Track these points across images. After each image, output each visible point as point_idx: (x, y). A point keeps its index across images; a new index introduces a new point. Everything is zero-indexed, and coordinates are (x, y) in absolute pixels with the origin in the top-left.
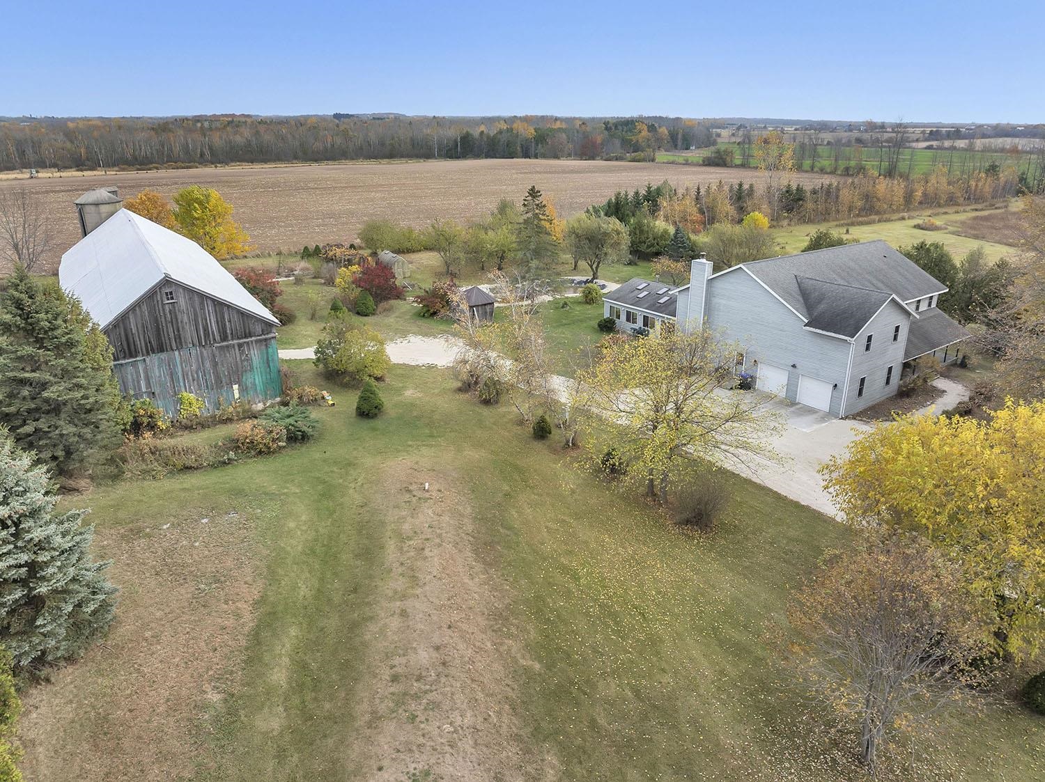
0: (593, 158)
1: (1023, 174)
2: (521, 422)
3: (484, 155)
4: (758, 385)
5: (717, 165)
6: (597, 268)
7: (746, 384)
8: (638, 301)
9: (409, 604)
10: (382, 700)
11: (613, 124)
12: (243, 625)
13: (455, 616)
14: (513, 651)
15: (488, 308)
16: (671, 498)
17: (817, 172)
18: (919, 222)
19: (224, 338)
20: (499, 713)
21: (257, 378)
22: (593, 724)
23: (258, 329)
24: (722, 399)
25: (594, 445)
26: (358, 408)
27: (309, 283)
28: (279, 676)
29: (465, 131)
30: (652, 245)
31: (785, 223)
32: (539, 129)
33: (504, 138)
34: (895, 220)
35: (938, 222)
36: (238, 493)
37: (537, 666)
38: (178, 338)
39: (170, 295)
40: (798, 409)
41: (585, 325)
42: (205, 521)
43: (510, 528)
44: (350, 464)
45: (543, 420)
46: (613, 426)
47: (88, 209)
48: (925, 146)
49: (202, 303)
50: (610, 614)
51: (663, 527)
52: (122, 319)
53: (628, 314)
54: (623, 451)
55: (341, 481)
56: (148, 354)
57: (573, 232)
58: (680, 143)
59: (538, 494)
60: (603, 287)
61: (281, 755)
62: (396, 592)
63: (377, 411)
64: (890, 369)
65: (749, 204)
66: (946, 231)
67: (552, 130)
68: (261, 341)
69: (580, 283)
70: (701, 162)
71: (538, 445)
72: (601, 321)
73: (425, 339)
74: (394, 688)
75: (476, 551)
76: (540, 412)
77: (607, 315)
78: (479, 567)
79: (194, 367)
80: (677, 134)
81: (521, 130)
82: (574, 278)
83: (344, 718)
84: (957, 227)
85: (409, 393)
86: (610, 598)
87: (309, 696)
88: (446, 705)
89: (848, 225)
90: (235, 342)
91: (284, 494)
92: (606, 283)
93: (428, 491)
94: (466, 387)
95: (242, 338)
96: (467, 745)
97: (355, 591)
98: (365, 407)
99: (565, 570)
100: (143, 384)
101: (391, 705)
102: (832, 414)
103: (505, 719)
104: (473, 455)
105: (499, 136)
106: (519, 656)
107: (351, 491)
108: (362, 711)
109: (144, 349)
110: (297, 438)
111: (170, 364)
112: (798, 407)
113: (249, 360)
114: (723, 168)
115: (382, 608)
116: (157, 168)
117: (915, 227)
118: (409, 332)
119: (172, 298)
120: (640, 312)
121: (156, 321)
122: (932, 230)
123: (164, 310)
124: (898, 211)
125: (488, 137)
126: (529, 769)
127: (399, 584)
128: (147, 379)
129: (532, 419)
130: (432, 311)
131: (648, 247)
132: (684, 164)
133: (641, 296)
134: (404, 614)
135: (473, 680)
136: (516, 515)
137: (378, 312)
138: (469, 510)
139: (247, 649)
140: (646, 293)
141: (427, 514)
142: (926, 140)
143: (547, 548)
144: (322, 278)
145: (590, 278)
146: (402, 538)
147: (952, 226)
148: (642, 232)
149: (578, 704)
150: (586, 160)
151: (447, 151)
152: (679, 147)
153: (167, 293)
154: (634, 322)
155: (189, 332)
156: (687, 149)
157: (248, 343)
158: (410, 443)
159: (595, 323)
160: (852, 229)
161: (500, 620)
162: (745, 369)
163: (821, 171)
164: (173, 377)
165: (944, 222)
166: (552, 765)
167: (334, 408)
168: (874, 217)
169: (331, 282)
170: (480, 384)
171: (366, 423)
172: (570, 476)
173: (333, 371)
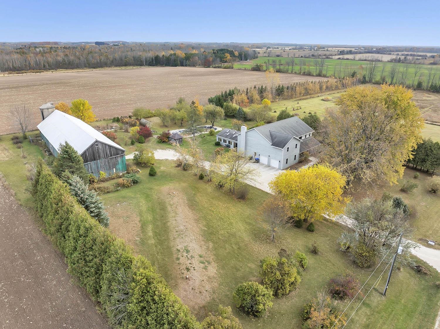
0: (209, 67)
1: (364, 75)
2: (196, 175)
3: (164, 65)
4: (261, 161)
5: (257, 70)
6: (213, 123)
7: (257, 161)
8: (227, 137)
9: (176, 218)
10: (175, 235)
11: (217, 50)
12: (138, 226)
13: (187, 220)
14: (201, 226)
15: (181, 139)
16: (236, 193)
17: (294, 74)
18: (323, 98)
19: (111, 156)
20: (199, 237)
21: (120, 166)
22: (219, 238)
23: (120, 152)
24: (251, 166)
25: (216, 180)
26: (149, 173)
27: (119, 132)
28: (150, 234)
29: (156, 55)
30: (232, 113)
31: (278, 100)
32: (187, 53)
33: (173, 58)
34: (316, 97)
35: (330, 97)
36: (124, 197)
37: (206, 229)
38: (99, 156)
39: (97, 145)
40: (271, 168)
41: (211, 144)
42: (118, 205)
43: (196, 202)
44: (151, 189)
45: (201, 174)
46: (221, 175)
47: (44, 111)
48: (337, 58)
49: (105, 147)
50: (221, 219)
51: (234, 200)
52: (85, 152)
53: (224, 140)
54: (223, 181)
55: (150, 193)
56: (91, 161)
57: (205, 111)
58: (243, 58)
59: (202, 194)
60: (216, 129)
61: (156, 246)
62: (172, 216)
63: (155, 174)
64: (295, 156)
65: (264, 94)
66: (332, 101)
67: (192, 54)
68: (121, 156)
69: (208, 127)
70: (251, 69)
71: (201, 181)
72: (216, 143)
73: (163, 150)
74: (177, 233)
75: (189, 207)
76: (201, 172)
77: (217, 140)
78: (190, 210)
79: (103, 164)
80: (242, 54)
81: (180, 55)
82: (206, 126)
83: (168, 239)
84: (336, 99)
85: (162, 168)
86: (221, 215)
87: (158, 237)
88: (188, 235)
89: (299, 100)
90: (114, 156)
91: (136, 197)
92: (217, 128)
93: (174, 194)
94: (179, 166)
95: (116, 155)
96: (194, 241)
97: (163, 217)
98: (152, 173)
99: (210, 210)
100: (90, 170)
101: (177, 236)
102: (279, 169)
103: (201, 237)
104: (184, 185)
105: (171, 57)
106: (202, 227)
107: (154, 195)
108: (171, 238)
109: (90, 160)
110: (135, 182)
111: (97, 164)
112: (271, 167)
113: (118, 161)
114: (259, 72)
115: (170, 219)
116: (26, 73)
117: (322, 100)
118: (157, 148)
119: (98, 146)
120: (228, 140)
121: (93, 152)
122: (327, 101)
123: (95, 149)
124: (318, 93)
125: (166, 57)
126: (206, 245)
127: (173, 214)
128: (91, 168)
129: (199, 174)
130: (163, 141)
131: (230, 113)
132: (244, 70)
133: (227, 134)
134: (175, 220)
135: (193, 231)
136: (197, 199)
137: (145, 142)
138: (186, 198)
139: (141, 230)
140: (229, 134)
141: (176, 200)
142: (339, 55)
143: (206, 206)
144: (123, 129)
145: (211, 126)
146: (171, 205)
147: (335, 99)
148: (228, 108)
149: (215, 235)
150: (206, 68)
151: (149, 63)
152: (243, 60)
153: (96, 144)
154: (226, 143)
155: (102, 155)
156: (246, 60)
157: (117, 157)
158: (166, 182)
159: (214, 143)
160: (300, 102)
161: (197, 221)
162: (257, 157)
163: (295, 73)
164: (98, 167)
165: (332, 98)
166: (211, 245)
167: (142, 173)
168: (308, 96)
169: (127, 131)
170: (183, 165)
171: (152, 178)
172: (209, 188)
173: (139, 163)
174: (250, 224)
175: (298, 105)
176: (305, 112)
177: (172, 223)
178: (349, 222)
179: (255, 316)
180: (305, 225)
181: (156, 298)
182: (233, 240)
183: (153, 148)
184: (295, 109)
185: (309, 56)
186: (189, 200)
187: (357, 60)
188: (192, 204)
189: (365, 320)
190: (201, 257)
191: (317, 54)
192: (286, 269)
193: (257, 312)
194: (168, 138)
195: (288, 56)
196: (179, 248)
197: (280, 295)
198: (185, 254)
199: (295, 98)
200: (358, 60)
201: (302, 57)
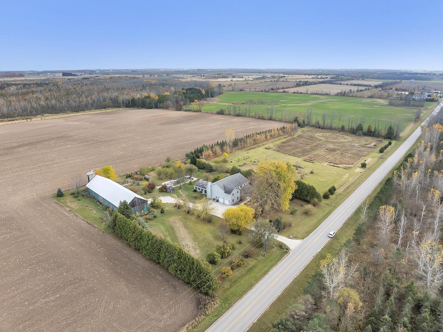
0: (180, 110)
2: (185, 211)
3: (140, 107)
4: (219, 201)
5: (221, 114)
6: (191, 175)
7: (218, 201)
8: (200, 186)
11: (186, 90)
13: (185, 233)
15: (173, 190)
16: (206, 220)
18: (267, 146)
19: (141, 204)
21: (145, 209)
22: (200, 240)
23: (145, 202)
24: (214, 204)
29: (132, 97)
31: (234, 151)
32: (160, 96)
33: (148, 101)
37: (194, 237)
38: (136, 205)
41: (191, 191)
44: (164, 220)
45: (188, 211)
46: (198, 211)
47: (89, 176)
49: (139, 200)
51: (206, 223)
53: (199, 188)
54: (200, 214)
55: (164, 222)
56: (133, 207)
57: (186, 169)
58: (210, 95)
59: (190, 221)
60: (193, 179)
63: (164, 212)
64: (238, 197)
65: (224, 148)
66: (272, 149)
67: (164, 96)
69: (188, 178)
70: (216, 113)
71: (188, 214)
77: (195, 189)
78: (185, 229)
79: (138, 208)
80: (209, 91)
81: (154, 97)
82: (186, 177)
84: (276, 147)
85: (166, 208)
86: (200, 231)
88: (187, 240)
89: (249, 149)
90: (143, 204)
91: (158, 224)
93: (176, 222)
94: (175, 206)
96: (189, 242)
97: (173, 233)
98: (162, 211)
99: (195, 229)
101: (182, 240)
102: (229, 205)
103: (192, 240)
104: (180, 217)
105: (145, 99)
106: (192, 236)
107: (166, 223)
108: (180, 241)
110: (155, 217)
112: (225, 204)
113: (144, 206)
114: (223, 116)
117: (265, 148)
119: (135, 200)
120: (201, 188)
121: (133, 203)
122: (269, 149)
124: (264, 141)
125: (141, 100)
127: (178, 231)
130: (163, 191)
131: (201, 166)
132: (211, 113)
134: (180, 234)
135: (188, 238)
136: (188, 224)
137: (152, 192)
138: (182, 224)
140: (201, 184)
141: (178, 225)
142: (295, 87)
143: (192, 227)
144: (136, 183)
145: (190, 177)
146: (176, 227)
148: (200, 163)
149: (198, 239)
150: (178, 111)
151: (126, 105)
152: (210, 97)
154: (200, 190)
155: (137, 204)
158: (170, 216)
159: (193, 190)
160: (250, 151)
161: (189, 234)
162: (217, 199)
163: (252, 117)
164: (135, 210)
165: (273, 145)
166: (196, 243)
167: (157, 212)
168: (256, 146)
169: (138, 184)
170: (178, 206)
171: (162, 214)
172: (193, 218)
173: (154, 206)
174: (213, 233)
175: (248, 155)
176: (251, 161)
177: (178, 235)
178: (253, 229)
179: (215, 264)
180: (238, 233)
181: (183, 253)
182: (206, 241)
183: (158, 196)
184: (245, 159)
185: (269, 90)
186: (184, 224)
187: (309, 94)
188: (186, 227)
189: (254, 264)
190: (193, 247)
191: (276, 87)
192: (225, 247)
193: (215, 262)
194: (166, 189)
195: (249, 90)
196: (183, 244)
197: (224, 258)
198: (186, 246)
199: (247, 147)
200: (311, 94)
201: (262, 91)
